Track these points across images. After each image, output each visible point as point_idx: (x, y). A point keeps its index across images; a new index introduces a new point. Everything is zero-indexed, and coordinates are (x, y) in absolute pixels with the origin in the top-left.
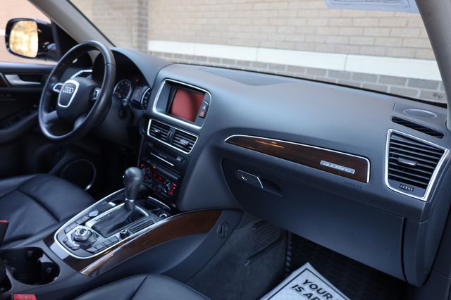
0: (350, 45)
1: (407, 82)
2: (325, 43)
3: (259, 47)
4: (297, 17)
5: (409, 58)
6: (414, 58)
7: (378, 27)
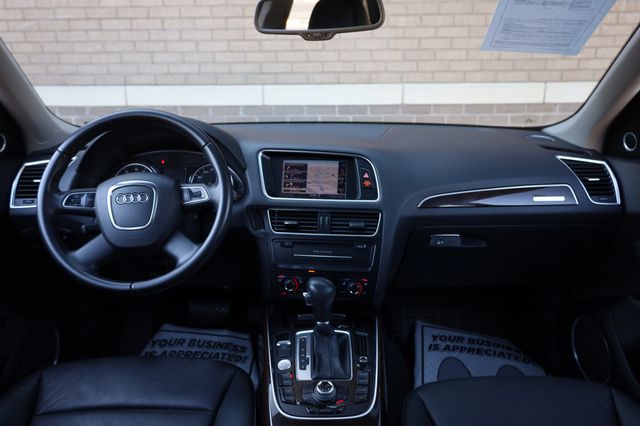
0: (264, 73)
1: (337, 110)
2: (230, 73)
3: (126, 85)
4: (181, 40)
5: (334, 83)
6: (338, 83)
7: (293, 51)
